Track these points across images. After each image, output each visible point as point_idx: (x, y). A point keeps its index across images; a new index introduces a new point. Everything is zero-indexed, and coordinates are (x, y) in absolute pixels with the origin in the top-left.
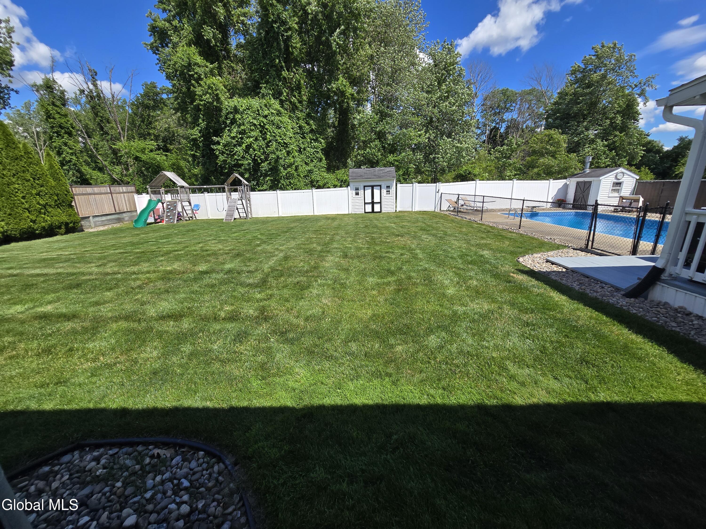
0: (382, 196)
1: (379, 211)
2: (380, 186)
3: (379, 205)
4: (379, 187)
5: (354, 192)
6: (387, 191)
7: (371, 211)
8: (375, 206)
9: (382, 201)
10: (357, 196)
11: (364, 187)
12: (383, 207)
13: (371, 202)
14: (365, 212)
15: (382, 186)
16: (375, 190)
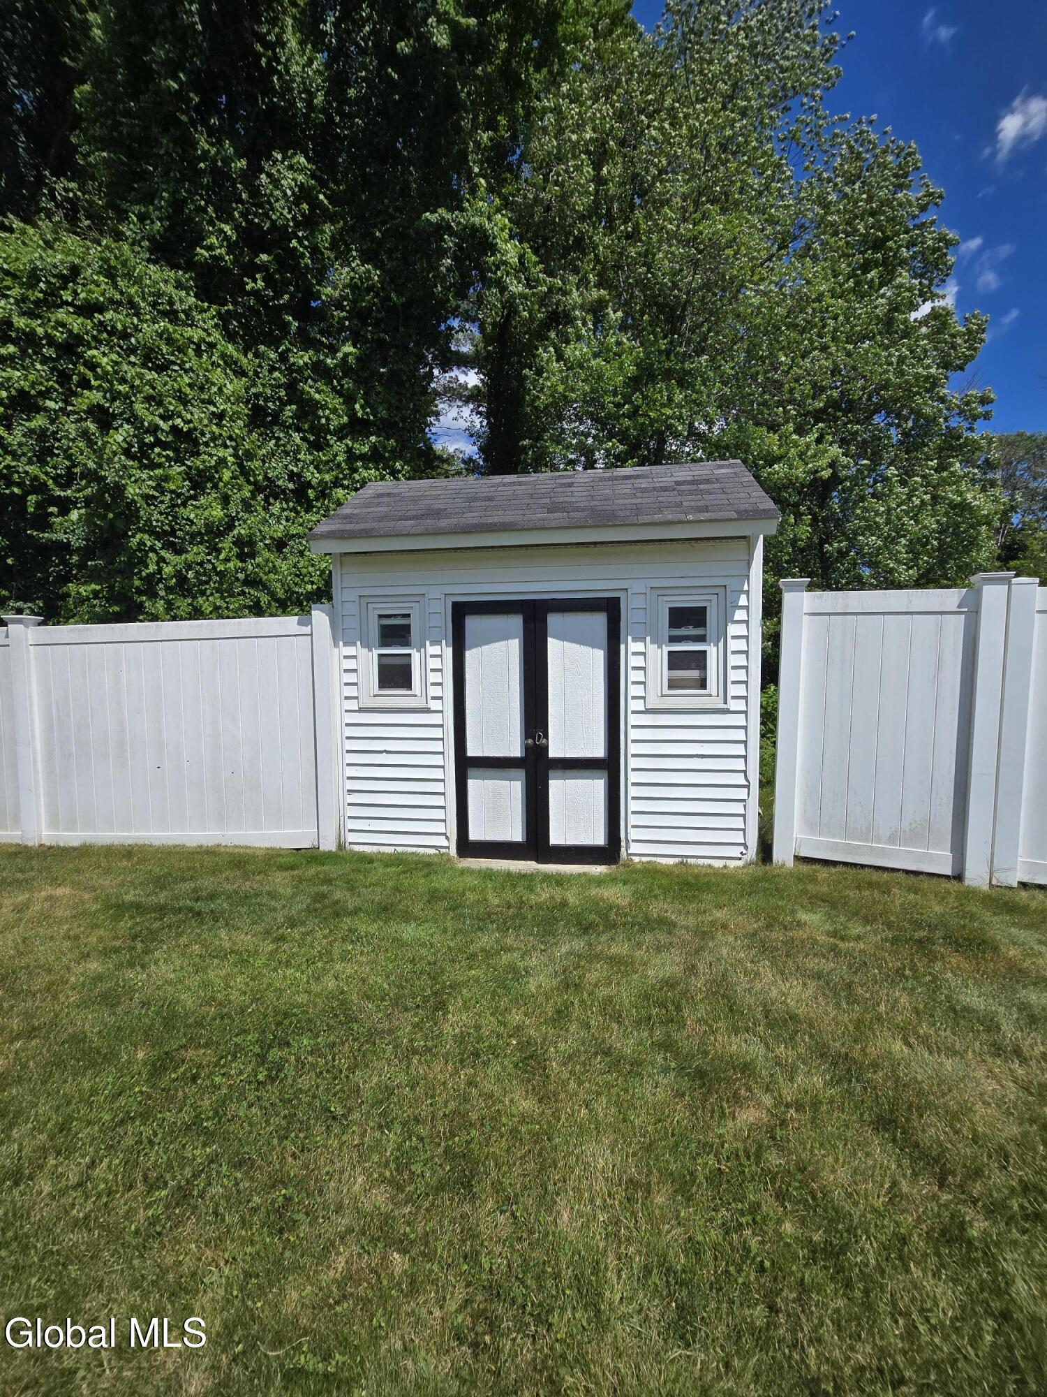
0: (631, 706)
1: (598, 838)
2: (611, 608)
3: (596, 787)
4: (599, 621)
5: (368, 660)
6: (676, 661)
7: (515, 832)
8: (559, 789)
9: (631, 749)
10: (396, 698)
11: (461, 611)
12: (631, 806)
13: (516, 751)
14: (467, 847)
15: (629, 615)
16: (554, 646)
